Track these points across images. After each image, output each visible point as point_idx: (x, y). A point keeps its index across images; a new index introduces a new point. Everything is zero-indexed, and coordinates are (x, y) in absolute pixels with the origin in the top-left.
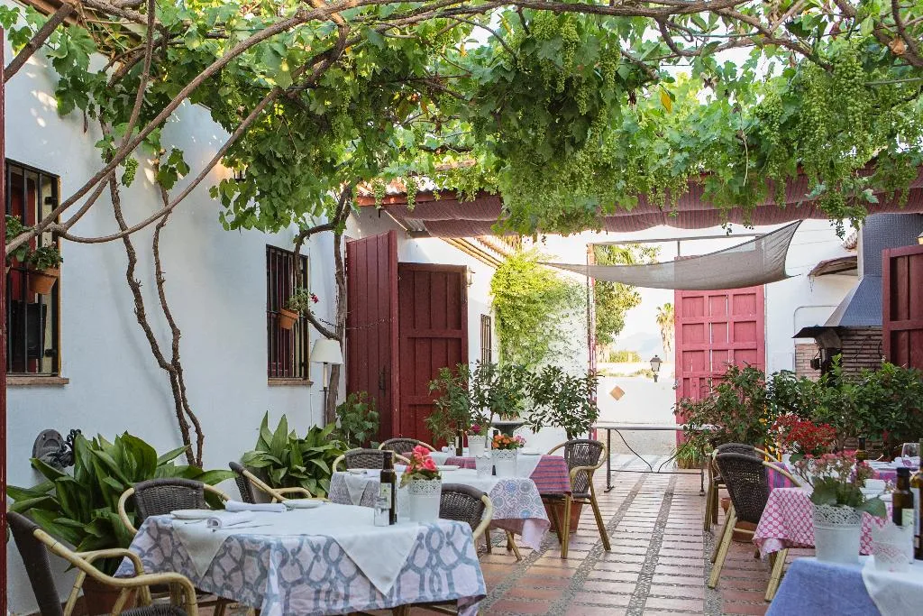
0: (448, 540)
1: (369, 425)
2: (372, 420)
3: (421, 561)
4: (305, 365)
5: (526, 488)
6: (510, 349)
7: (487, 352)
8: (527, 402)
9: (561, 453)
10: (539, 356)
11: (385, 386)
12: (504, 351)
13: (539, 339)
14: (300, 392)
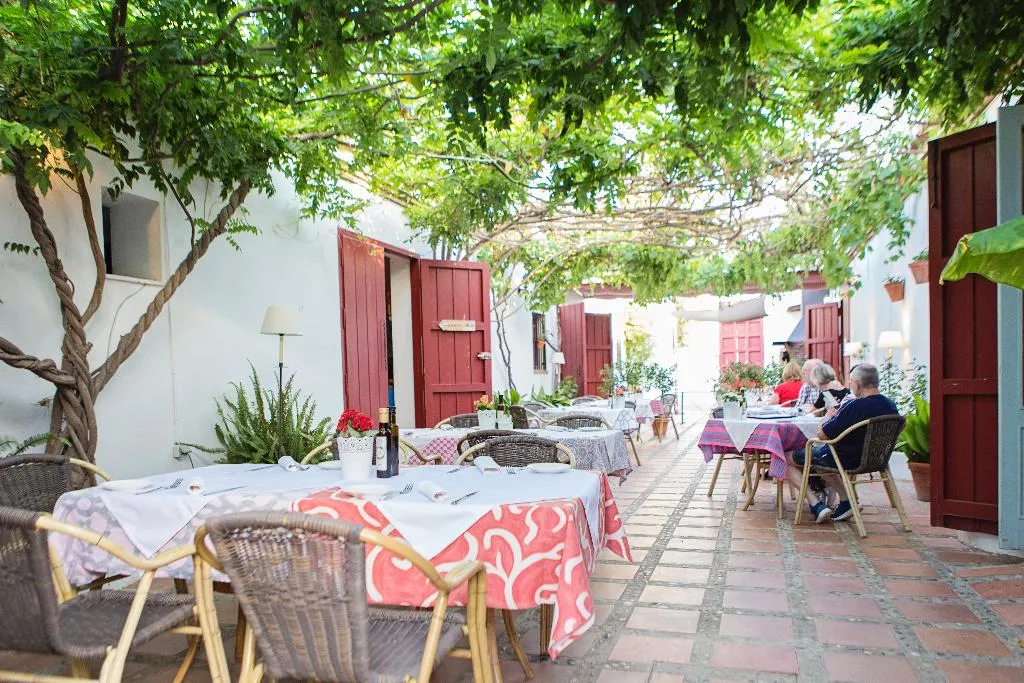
0: (628, 413)
1: (574, 390)
2: (575, 388)
3: (620, 418)
4: (544, 364)
5: (647, 406)
6: (631, 353)
7: (619, 355)
8: (644, 379)
9: (659, 399)
10: (647, 356)
11: (580, 374)
12: (628, 354)
13: (647, 347)
14: (544, 375)
